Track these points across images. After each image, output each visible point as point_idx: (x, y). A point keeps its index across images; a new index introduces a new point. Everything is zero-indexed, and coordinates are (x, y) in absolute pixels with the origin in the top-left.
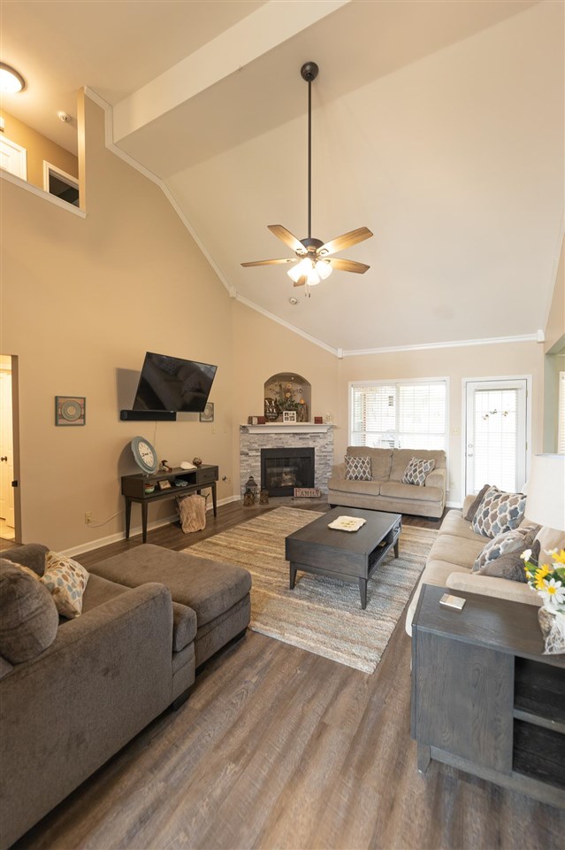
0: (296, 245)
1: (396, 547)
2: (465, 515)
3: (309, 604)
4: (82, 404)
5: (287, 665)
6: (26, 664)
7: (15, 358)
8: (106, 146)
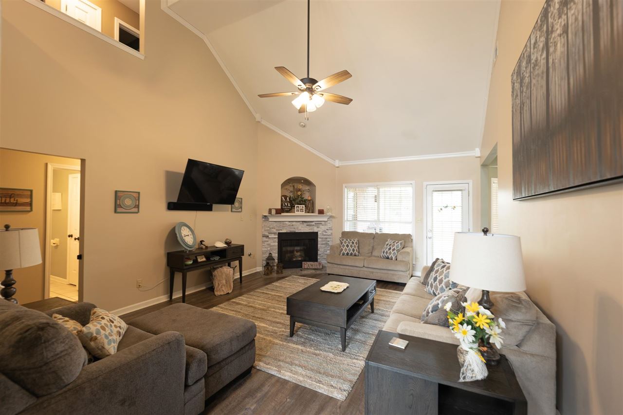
0: (297, 82)
1: (372, 304)
2: (422, 281)
3: (303, 348)
4: (137, 197)
5: (280, 395)
6: (49, 396)
7: (83, 161)
8: (162, 8)
